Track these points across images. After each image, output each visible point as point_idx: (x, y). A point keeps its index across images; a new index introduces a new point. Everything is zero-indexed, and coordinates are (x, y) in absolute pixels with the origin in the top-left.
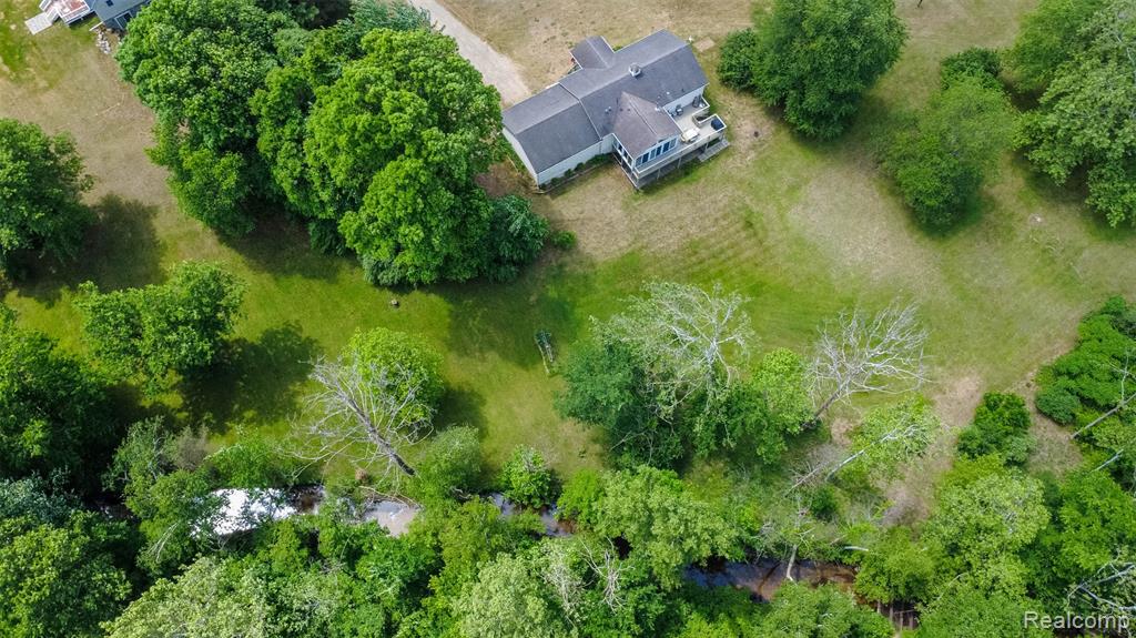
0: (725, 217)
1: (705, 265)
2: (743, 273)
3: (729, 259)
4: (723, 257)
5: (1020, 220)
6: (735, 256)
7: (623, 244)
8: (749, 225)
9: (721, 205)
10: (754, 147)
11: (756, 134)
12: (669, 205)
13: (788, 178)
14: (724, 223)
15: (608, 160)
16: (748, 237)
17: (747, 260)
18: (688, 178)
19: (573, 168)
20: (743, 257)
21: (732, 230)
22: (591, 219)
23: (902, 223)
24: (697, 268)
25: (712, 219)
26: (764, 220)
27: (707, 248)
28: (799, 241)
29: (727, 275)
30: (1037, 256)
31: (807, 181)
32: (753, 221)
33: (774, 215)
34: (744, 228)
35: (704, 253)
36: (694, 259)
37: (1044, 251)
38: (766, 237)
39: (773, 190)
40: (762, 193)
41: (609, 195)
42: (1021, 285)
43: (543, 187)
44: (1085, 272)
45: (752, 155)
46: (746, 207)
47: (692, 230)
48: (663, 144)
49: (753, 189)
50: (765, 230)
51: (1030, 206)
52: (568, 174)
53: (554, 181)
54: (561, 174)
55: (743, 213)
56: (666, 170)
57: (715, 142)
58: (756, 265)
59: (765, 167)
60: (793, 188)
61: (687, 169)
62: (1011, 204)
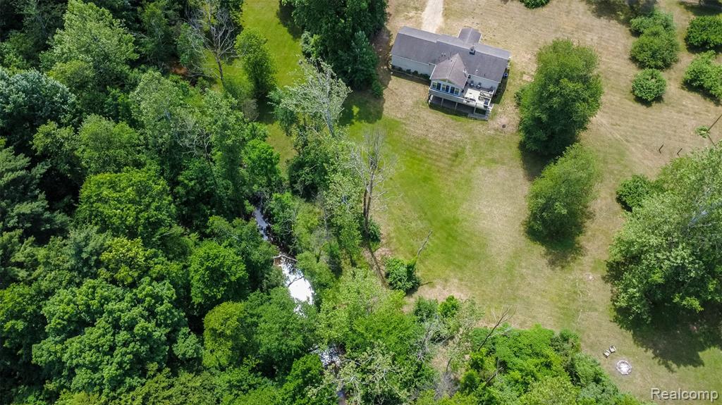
0: (450, 143)
1: (419, 152)
2: (429, 169)
3: (430, 158)
4: (430, 156)
5: (580, 270)
6: (436, 160)
7: (399, 116)
8: (456, 156)
9: (455, 137)
10: (496, 130)
11: (504, 126)
12: (437, 120)
13: (496, 155)
14: (447, 145)
15: (425, 79)
16: (450, 159)
17: (438, 166)
18: (455, 117)
19: (413, 71)
20: (438, 163)
21: (446, 150)
22: (397, 95)
23: (524, 218)
24: (414, 150)
25: (444, 139)
26: (465, 160)
27: (428, 147)
28: (468, 181)
29: (422, 163)
30: (568, 291)
31: (503, 164)
32: (460, 156)
33: (471, 162)
34: (452, 155)
35: (424, 147)
36: (417, 145)
37: (575, 292)
38: (457, 166)
39: (484, 153)
40: (477, 150)
41: (415, 94)
42: (544, 294)
43: (393, 67)
44: (583, 320)
45: (492, 132)
46: (464, 148)
47: (431, 136)
48: (451, 85)
49: (476, 145)
50: (460, 163)
51: (594, 269)
52: (409, 71)
53: (400, 69)
54: (405, 68)
55: (460, 149)
56: (448, 104)
57: (482, 112)
58: (438, 171)
59: (492, 141)
60: (494, 161)
61: (458, 114)
62: (586, 260)
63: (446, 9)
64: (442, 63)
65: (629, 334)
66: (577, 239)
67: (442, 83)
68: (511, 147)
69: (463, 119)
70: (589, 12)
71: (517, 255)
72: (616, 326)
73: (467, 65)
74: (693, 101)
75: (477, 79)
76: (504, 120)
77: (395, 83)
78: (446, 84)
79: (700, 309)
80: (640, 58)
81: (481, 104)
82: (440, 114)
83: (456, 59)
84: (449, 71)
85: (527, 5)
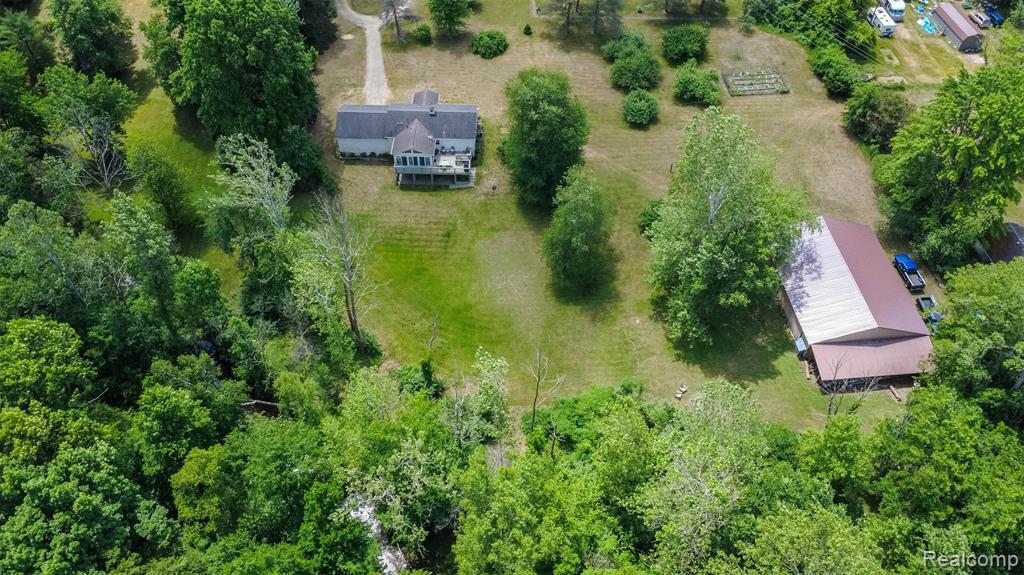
0: (436, 223)
1: (401, 243)
2: (420, 258)
3: (419, 246)
4: (416, 244)
5: (625, 317)
6: (424, 247)
7: (365, 208)
8: (448, 235)
9: (440, 216)
10: (487, 194)
11: (494, 188)
12: (414, 201)
13: (495, 222)
14: (433, 226)
15: (387, 159)
16: (440, 241)
17: (428, 253)
18: (434, 193)
19: (368, 154)
20: (430, 250)
21: (436, 232)
22: (357, 185)
23: (548, 281)
24: (395, 242)
25: (428, 220)
26: (460, 237)
27: (411, 234)
28: (470, 260)
29: (409, 255)
30: (619, 344)
31: (506, 229)
32: (453, 234)
33: (468, 238)
34: (443, 235)
35: (406, 236)
36: (398, 236)
37: (626, 343)
38: (452, 246)
39: (479, 224)
40: (471, 222)
41: (379, 179)
42: (592, 355)
43: (343, 154)
44: (643, 369)
45: (483, 198)
46: (455, 225)
47: (411, 221)
48: (418, 156)
49: (467, 216)
50: (455, 242)
51: (640, 312)
52: (363, 155)
53: (352, 155)
54: (358, 153)
55: (450, 228)
56: (422, 181)
57: (464, 178)
58: (432, 258)
59: (485, 208)
60: (494, 229)
61: (437, 188)
62: (628, 305)
63: (390, 79)
64: (401, 134)
65: (697, 368)
66: (612, 285)
67: (407, 155)
68: (509, 209)
69: (444, 193)
70: (555, 50)
71: (550, 325)
72: (681, 365)
73: (432, 129)
75: (447, 143)
76: (493, 182)
77: (349, 173)
78: (412, 155)
79: (747, 301)
80: (622, 82)
81: (460, 170)
82: (416, 195)
83: (416, 126)
84: (412, 141)
85: (484, 56)
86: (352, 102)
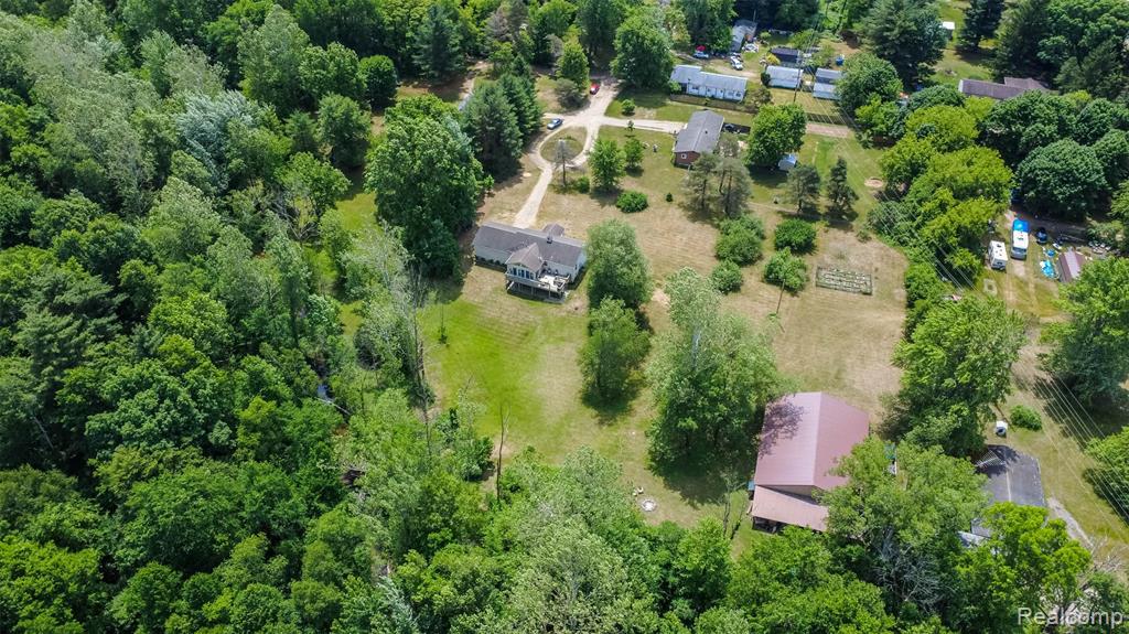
0: (522, 324)
1: (490, 331)
2: (497, 346)
3: (501, 337)
4: (500, 334)
5: (627, 428)
6: (506, 338)
7: (476, 300)
8: (526, 334)
9: (527, 319)
10: (569, 312)
11: (576, 309)
12: (514, 303)
13: (565, 334)
14: (518, 325)
15: (502, 267)
16: (518, 337)
17: (506, 343)
18: (531, 301)
19: (494, 261)
20: (508, 341)
21: (518, 330)
22: (477, 282)
24: (486, 329)
25: (517, 320)
26: (534, 338)
27: (500, 327)
28: (534, 356)
29: (490, 341)
30: (611, 445)
31: (571, 341)
32: (530, 335)
33: (540, 340)
34: (522, 334)
35: (496, 327)
36: (490, 326)
37: (617, 446)
38: (526, 344)
39: (553, 332)
40: (548, 329)
41: (494, 280)
43: (476, 257)
45: (564, 314)
46: (535, 328)
47: (505, 317)
48: (525, 269)
49: (547, 325)
50: (529, 341)
51: (640, 427)
52: (491, 261)
53: (483, 259)
54: (487, 259)
55: (530, 329)
56: (526, 290)
57: (557, 296)
58: (506, 348)
59: (563, 322)
60: (562, 339)
61: (534, 298)
62: (633, 420)
63: (540, 212)
64: (518, 251)
65: (661, 479)
66: (630, 403)
67: (518, 268)
68: (580, 327)
69: (540, 303)
70: (684, 218)
71: (568, 417)
72: (649, 473)
73: (543, 252)
74: (772, 292)
75: (553, 266)
76: (577, 304)
77: (475, 270)
78: (521, 268)
80: (721, 253)
81: (554, 288)
82: (517, 300)
83: (533, 247)
84: (527, 258)
85: (623, 210)
86: (503, 222)
